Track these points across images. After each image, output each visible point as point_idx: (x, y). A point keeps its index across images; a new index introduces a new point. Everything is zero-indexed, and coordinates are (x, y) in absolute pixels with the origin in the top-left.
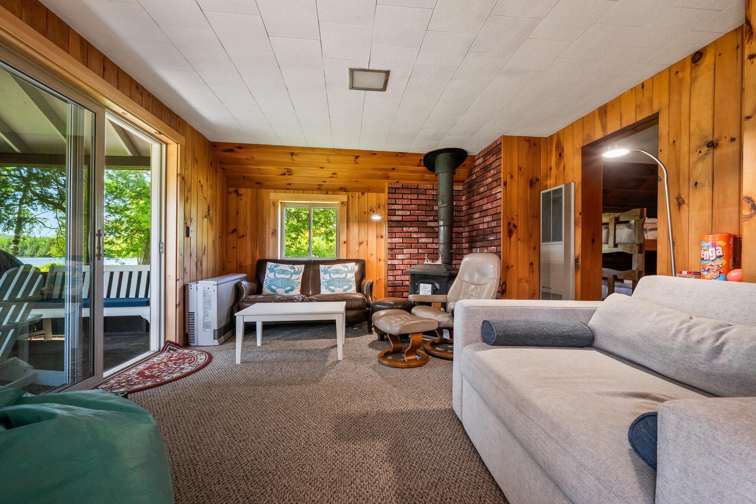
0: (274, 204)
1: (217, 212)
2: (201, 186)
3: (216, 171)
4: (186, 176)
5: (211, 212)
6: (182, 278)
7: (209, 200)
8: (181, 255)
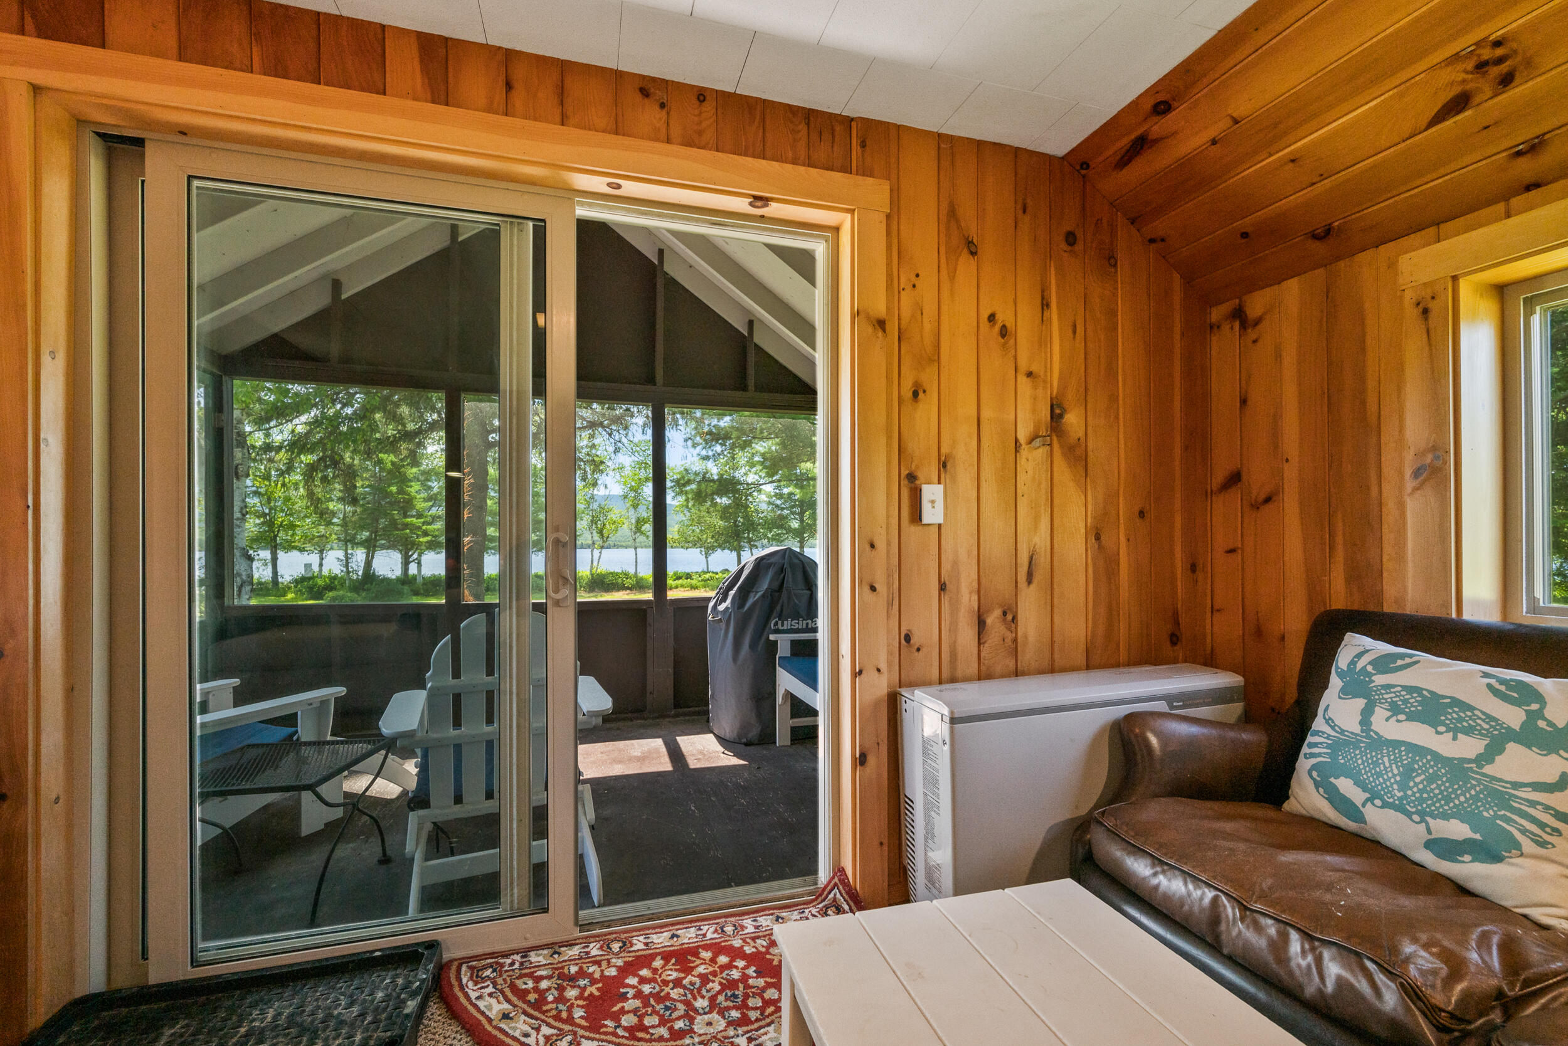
0: (1426, 311)
1: (1121, 415)
2: (1004, 332)
3: (1111, 260)
4: (906, 313)
5: (1073, 419)
6: (883, 666)
7: (1060, 378)
8: (873, 589)
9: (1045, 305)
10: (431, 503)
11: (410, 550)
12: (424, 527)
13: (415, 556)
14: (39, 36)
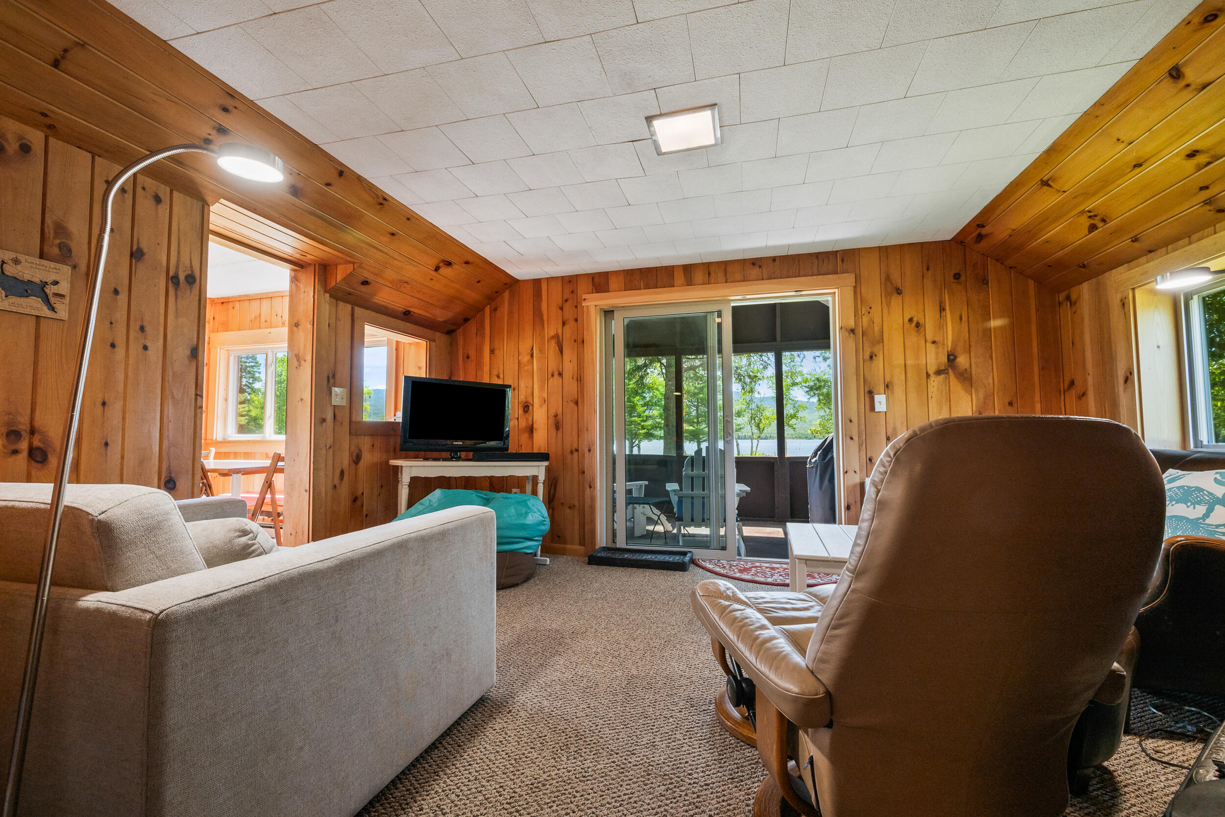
0: (1124, 304)
1: (994, 356)
2: (918, 325)
3: (985, 281)
4: (865, 324)
5: (962, 361)
6: (858, 470)
7: (953, 342)
8: (852, 438)
9: (942, 309)
10: (646, 408)
11: (634, 438)
12: (642, 424)
13: (637, 442)
14: (597, 292)
